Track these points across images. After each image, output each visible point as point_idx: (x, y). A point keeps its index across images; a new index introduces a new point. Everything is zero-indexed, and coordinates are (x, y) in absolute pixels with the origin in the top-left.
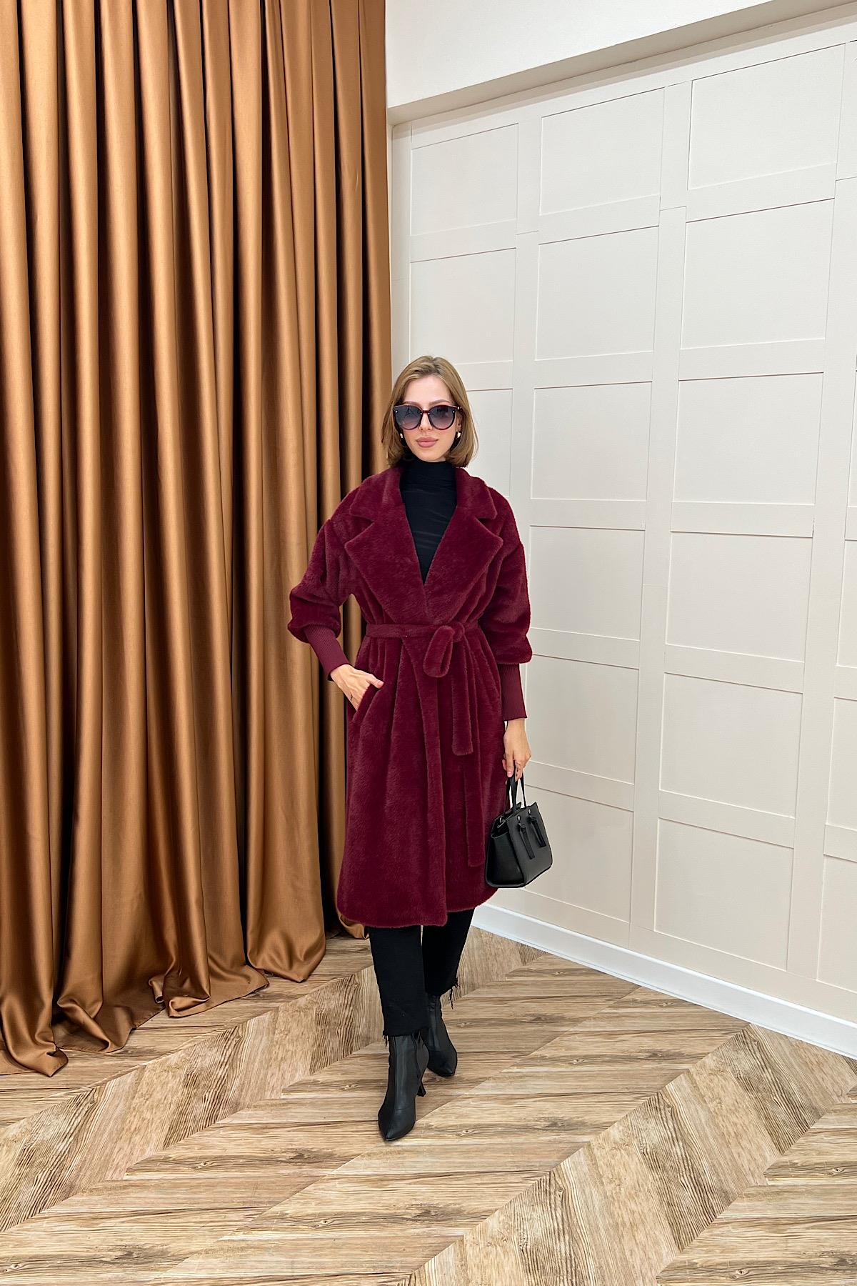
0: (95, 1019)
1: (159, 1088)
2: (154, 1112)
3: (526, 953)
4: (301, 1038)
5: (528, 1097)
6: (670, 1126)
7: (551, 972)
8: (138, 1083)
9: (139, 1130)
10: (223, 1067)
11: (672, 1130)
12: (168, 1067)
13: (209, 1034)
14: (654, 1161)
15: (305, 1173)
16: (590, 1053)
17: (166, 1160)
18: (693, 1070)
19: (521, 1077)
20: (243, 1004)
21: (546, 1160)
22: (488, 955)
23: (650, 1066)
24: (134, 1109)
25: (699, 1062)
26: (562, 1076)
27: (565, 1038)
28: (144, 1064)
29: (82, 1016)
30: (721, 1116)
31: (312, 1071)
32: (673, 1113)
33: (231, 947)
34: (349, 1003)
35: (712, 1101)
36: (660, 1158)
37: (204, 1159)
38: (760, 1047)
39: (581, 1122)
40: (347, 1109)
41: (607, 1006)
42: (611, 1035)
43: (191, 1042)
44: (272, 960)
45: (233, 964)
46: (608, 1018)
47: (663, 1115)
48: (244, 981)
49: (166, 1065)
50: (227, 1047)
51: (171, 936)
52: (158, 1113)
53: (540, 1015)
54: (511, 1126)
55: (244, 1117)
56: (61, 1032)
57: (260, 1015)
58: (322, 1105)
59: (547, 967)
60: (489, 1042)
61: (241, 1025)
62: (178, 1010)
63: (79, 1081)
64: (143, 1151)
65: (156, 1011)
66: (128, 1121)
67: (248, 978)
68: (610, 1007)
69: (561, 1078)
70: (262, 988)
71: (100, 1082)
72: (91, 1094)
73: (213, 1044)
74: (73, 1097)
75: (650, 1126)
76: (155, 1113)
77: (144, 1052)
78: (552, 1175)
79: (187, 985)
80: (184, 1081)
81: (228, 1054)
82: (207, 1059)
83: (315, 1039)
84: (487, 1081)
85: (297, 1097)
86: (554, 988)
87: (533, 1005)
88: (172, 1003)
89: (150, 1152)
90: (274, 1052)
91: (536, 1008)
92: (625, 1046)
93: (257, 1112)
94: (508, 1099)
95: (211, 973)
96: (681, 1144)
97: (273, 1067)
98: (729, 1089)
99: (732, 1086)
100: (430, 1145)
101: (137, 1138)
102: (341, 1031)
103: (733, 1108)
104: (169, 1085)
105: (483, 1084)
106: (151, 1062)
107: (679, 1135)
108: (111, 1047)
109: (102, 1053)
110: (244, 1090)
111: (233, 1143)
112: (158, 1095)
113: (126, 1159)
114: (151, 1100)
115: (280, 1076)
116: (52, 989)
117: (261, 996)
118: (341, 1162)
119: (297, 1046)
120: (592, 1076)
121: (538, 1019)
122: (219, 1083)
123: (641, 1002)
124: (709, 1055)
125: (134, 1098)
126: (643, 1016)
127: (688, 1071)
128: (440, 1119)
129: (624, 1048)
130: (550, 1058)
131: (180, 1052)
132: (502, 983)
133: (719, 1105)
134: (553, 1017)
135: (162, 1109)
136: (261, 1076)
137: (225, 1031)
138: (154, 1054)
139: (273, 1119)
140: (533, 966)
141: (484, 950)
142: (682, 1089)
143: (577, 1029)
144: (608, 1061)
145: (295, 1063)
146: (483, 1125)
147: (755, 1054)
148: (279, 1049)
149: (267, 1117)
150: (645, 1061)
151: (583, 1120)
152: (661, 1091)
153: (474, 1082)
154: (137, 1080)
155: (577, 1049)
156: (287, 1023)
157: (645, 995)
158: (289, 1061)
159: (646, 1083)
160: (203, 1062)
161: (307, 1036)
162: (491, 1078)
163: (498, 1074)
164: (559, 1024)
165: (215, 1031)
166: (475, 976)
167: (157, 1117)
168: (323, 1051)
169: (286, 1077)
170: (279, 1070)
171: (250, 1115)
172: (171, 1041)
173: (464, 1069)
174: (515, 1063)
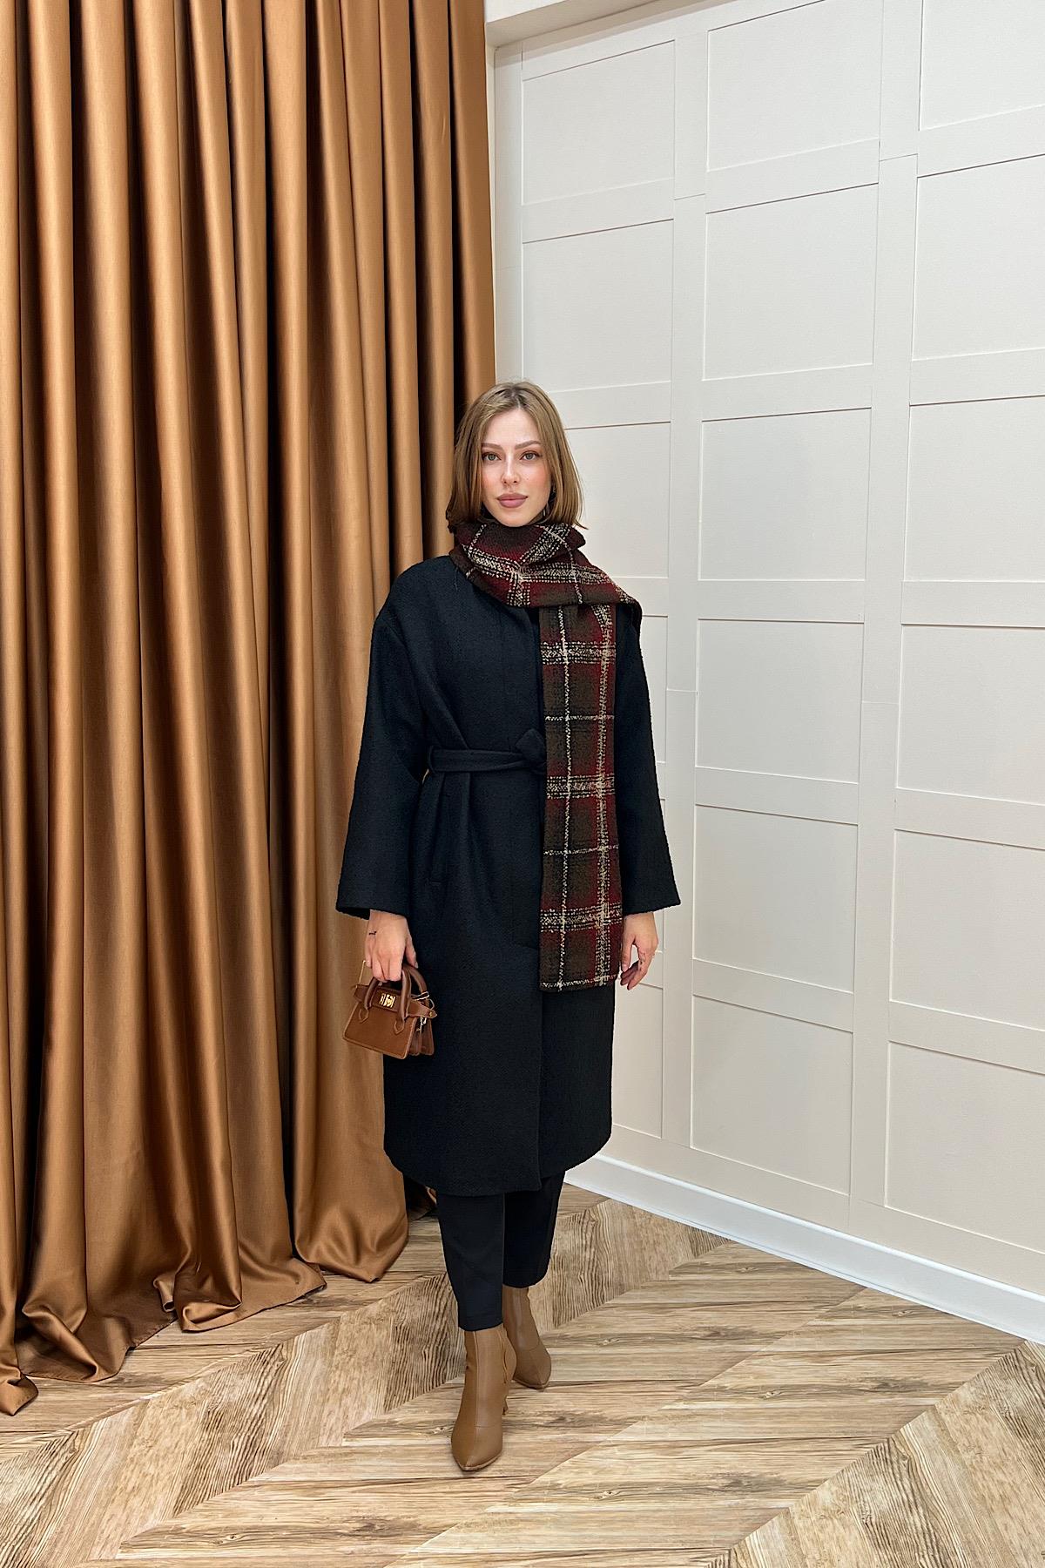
0: (76, 1334)
1: (168, 1431)
2: (160, 1465)
3: (699, 1241)
4: (372, 1361)
5: (699, 1444)
6: (905, 1486)
7: (735, 1268)
8: (137, 1424)
9: (139, 1489)
10: (259, 1402)
11: (909, 1491)
12: (180, 1401)
13: (239, 1355)
14: (881, 1535)
15: (377, 1551)
16: (791, 1382)
17: (177, 1532)
18: (940, 1407)
19: (689, 1416)
20: (290, 1313)
21: (724, 1533)
22: (644, 1244)
23: (879, 1401)
25: (950, 1395)
27: (755, 1362)
28: (146, 1398)
29: (58, 1329)
30: (981, 1471)
31: (388, 1407)
32: (911, 1469)
33: (271, 1234)
34: (442, 1311)
35: (968, 1450)
36: (891, 1532)
37: (232, 1531)
38: (1039, 1374)
39: (775, 1479)
40: (437, 1461)
41: (817, 1315)
42: (822, 1356)
43: (211, 1367)
44: (331, 1251)
45: (274, 1257)
46: (818, 1332)
47: (896, 1470)
48: (290, 1278)
49: (178, 1399)
50: (265, 1374)
51: (184, 1214)
52: (166, 1467)
53: (719, 1328)
54: (675, 1486)
55: (290, 1471)
56: (28, 1352)
57: (313, 1328)
58: (401, 1455)
59: (729, 1260)
60: (644, 1367)
61: (285, 1343)
62: (196, 1322)
63: (53, 1421)
64: (144, 1519)
65: (164, 1323)
66: (123, 1477)
67: (296, 1276)
68: (821, 1317)
69: (750, 1417)
70: (316, 1290)
71: (83, 1422)
72: (72, 1438)
73: (244, 1369)
74: (45, 1442)
75: (876, 1486)
76: (162, 1466)
77: (147, 1381)
78: (733, 1554)
79: (209, 1285)
80: (203, 1422)
81: (266, 1383)
82: (236, 1391)
83: (392, 1363)
84: (640, 1422)
85: (367, 1444)
86: (739, 1291)
87: (709, 1314)
88: (187, 1311)
89: (153, 1522)
90: (332, 1381)
91: (712, 1319)
92: (841, 1373)
93: (309, 1465)
94: (670, 1447)
95: (243, 1269)
96: (921, 1511)
97: (331, 1401)
98: (994, 1433)
99: (998, 1429)
100: (555, 1513)
101: (135, 1502)
102: (430, 1352)
103: (998, 1461)
104: (183, 1427)
105: (634, 1425)
106: (156, 1395)
107: (919, 1498)
108: (100, 1373)
109: (88, 1382)
110: (289, 1435)
111: (273, 1508)
112: (167, 1440)
113: (120, 1530)
114: (157, 1447)
115: (341, 1414)
116: (16, 1288)
117: (315, 1302)
118: (428, 1535)
119: (365, 1372)
120: (794, 1415)
121: (715, 1334)
122: (254, 1424)
123: (867, 1310)
124: (965, 1385)
125: (131, 1445)
126: (868, 1330)
127: (933, 1408)
128: (572, 1475)
129: (840, 1375)
130: (731, 1389)
131: (199, 1380)
132: (664, 1283)
133: (978, 1456)
134: (737, 1332)
135: (172, 1460)
136: (313, 1415)
137: (262, 1350)
138: (162, 1384)
139: (331, 1475)
140: (708, 1260)
141: (638, 1236)
142: (924, 1433)
143: (771, 1348)
144: (817, 1394)
145: (363, 1397)
146: (633, 1483)
147: (1032, 1383)
148: (340, 1376)
149: (322, 1472)
150: (870, 1393)
151: (779, 1477)
152: (893, 1436)
153: (621, 1423)
154: (137, 1420)
155: (770, 1376)
156: (351, 1339)
157: (872, 1300)
158: (354, 1392)
159: (872, 1425)
160: (231, 1395)
161: (380, 1359)
162: (646, 1418)
163: (656, 1413)
164: (745, 1341)
165: (248, 1351)
166: (624, 1273)
167: (165, 1473)
168: (403, 1379)
169: (349, 1416)
170: (340, 1406)
171: (298, 1468)
172: (185, 1365)
173: (607, 1406)
174: (682, 1397)
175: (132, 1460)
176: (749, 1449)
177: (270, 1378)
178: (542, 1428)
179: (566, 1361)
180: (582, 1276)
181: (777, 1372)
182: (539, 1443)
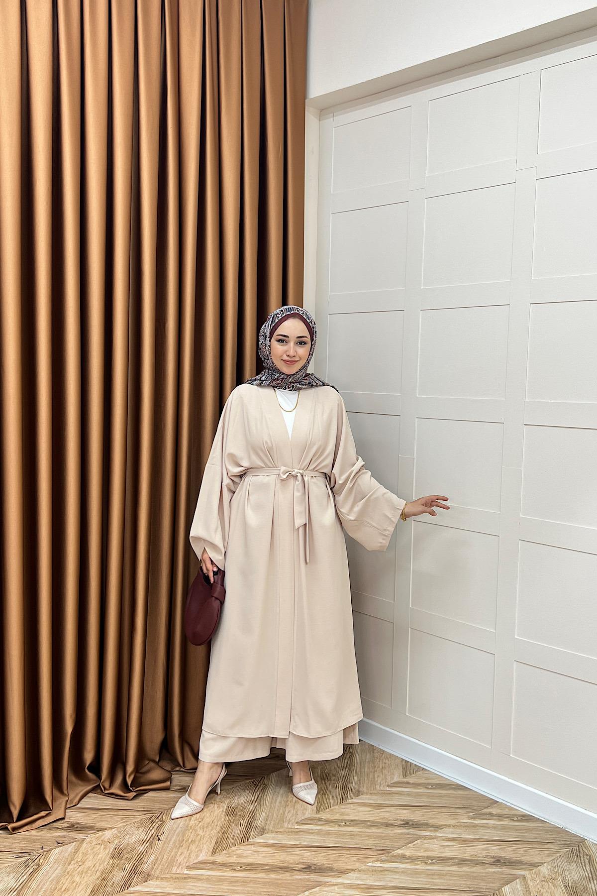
1: (91, 857)
2: (83, 876)
3: (408, 768)
4: (211, 825)
5: (383, 887)
7: (426, 786)
8: (76, 852)
9: (68, 890)
10: (144, 844)
12: (102, 841)
13: (140, 816)
16: (445, 855)
18: (528, 876)
19: (381, 871)
22: (376, 768)
23: (493, 870)
24: (68, 873)
25: (536, 870)
26: (416, 873)
27: (426, 841)
28: (84, 837)
31: (214, 852)
34: (255, 799)
38: (591, 861)
40: (235, 886)
41: (466, 817)
42: (465, 841)
43: (122, 823)
46: (465, 826)
49: (101, 839)
50: (151, 828)
52: (85, 878)
53: (409, 820)
55: (151, 886)
58: (215, 881)
59: (423, 781)
60: (362, 840)
61: (165, 811)
63: (31, 848)
66: (61, 882)
68: (469, 818)
69: (416, 874)
72: (39, 858)
73: (141, 824)
74: (24, 859)
76: (84, 878)
77: (87, 827)
80: (111, 853)
81: (150, 834)
82: (133, 837)
83: (222, 828)
84: (353, 872)
85: (197, 873)
86: (425, 800)
87: (405, 812)
90: (187, 835)
91: (406, 814)
92: (474, 852)
93: (163, 883)
94: (367, 888)
97: (183, 847)
99: (560, 892)
102: (244, 822)
104: (100, 856)
105: (349, 874)
106: (89, 836)
110: (156, 865)
112: (89, 863)
114: (83, 866)
115: (187, 855)
119: (206, 831)
120: (441, 875)
121: (406, 824)
122: (138, 857)
123: (497, 815)
124: (545, 864)
125: (70, 864)
126: (495, 827)
127: (524, 877)
129: (474, 853)
130: (409, 857)
131: (114, 830)
132: (383, 792)
134: (419, 823)
135: (89, 875)
136: (173, 854)
137: (152, 815)
138: (95, 830)
139: (174, 889)
140: (411, 780)
141: (374, 763)
142: (515, 891)
143: (437, 834)
144: (458, 863)
145: (201, 846)
147: (585, 867)
148: (191, 832)
149: (169, 887)
150: (489, 865)
152: (497, 892)
153: (342, 872)
154: (76, 850)
155: (432, 851)
157: (501, 809)
158: (197, 843)
159: (485, 884)
160: (130, 840)
161: (216, 824)
162: (357, 870)
163: (363, 867)
164: (423, 829)
165: (145, 814)
166: (361, 784)
167: (84, 881)
168: (225, 838)
169: (192, 856)
170: (188, 850)
171: (157, 884)
172: (109, 820)
173: (337, 861)
174: (379, 859)
176: (412, 893)
177: (153, 831)
178: (297, 872)
179: (319, 833)
180: (338, 785)
181: (437, 849)
182: (293, 880)
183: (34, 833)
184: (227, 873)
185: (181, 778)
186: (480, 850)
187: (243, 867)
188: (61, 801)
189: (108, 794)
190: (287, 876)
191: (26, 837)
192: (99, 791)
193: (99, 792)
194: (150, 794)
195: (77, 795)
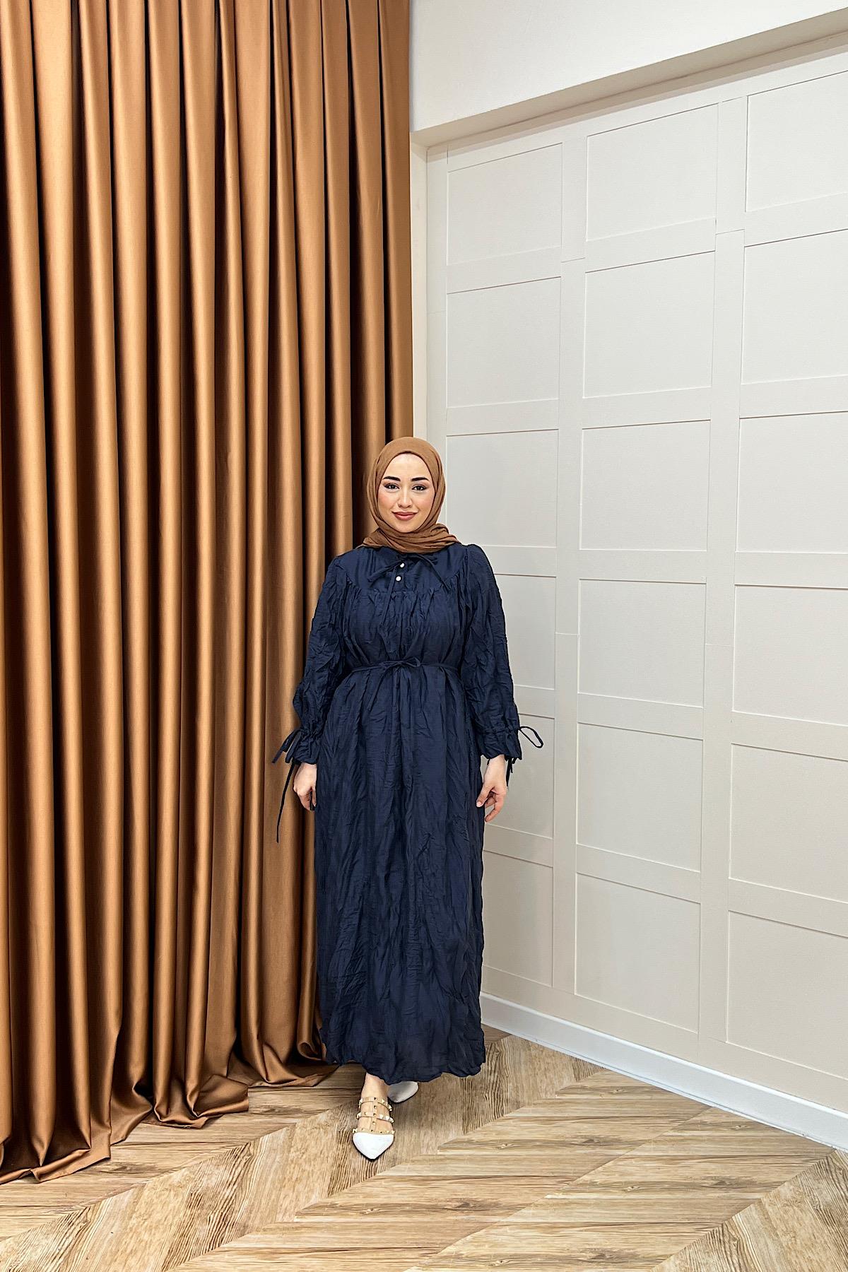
1: (159, 1207)
2: (153, 1232)
3: (580, 1068)
4: (320, 1157)
5: (573, 1226)
6: (735, 1261)
7: (609, 1090)
8: (136, 1202)
9: (136, 1251)
10: (231, 1187)
11: (736, 1264)
13: (216, 1150)
16: (648, 1179)
18: (765, 1200)
19: (566, 1204)
22: (537, 1070)
23: (717, 1195)
25: (773, 1192)
26: (614, 1204)
27: (620, 1163)
28: (143, 1182)
30: (795, 1251)
31: (331, 1192)
32: (740, 1248)
35: (785, 1234)
38: (845, 1176)
39: (631, 1254)
40: (368, 1234)
41: (670, 1128)
42: (673, 1160)
43: (194, 1160)
46: (671, 1141)
47: (727, 1249)
49: (169, 1183)
50: (236, 1165)
52: (157, 1235)
53: (593, 1137)
54: (553, 1257)
55: (252, 1240)
57: (275, 1131)
58: (339, 1230)
59: (603, 1084)
60: (532, 1165)
61: (252, 1142)
63: (72, 1199)
66: (124, 1243)
68: (674, 1129)
69: (613, 1206)
71: (95, 1200)
72: (85, 1212)
73: (220, 1161)
74: (64, 1215)
75: (711, 1261)
76: (154, 1234)
77: (145, 1169)
80: (186, 1201)
81: (237, 1172)
82: (213, 1179)
83: (335, 1160)
84: (527, 1207)
85: (312, 1220)
86: (610, 1108)
87: (586, 1126)
90: (288, 1172)
91: (588, 1129)
92: (687, 1172)
93: (268, 1236)
94: (550, 1227)
97: (286, 1188)
98: (806, 1222)
99: (810, 1218)
101: (132, 1261)
103: (809, 1243)
104: (171, 1206)
105: (523, 1211)
106: (151, 1180)
110: (253, 1212)
112: (159, 1215)
114: (149, 1220)
115: (294, 1197)
117: (277, 1111)
119: (314, 1165)
120: (648, 1205)
121: (590, 1141)
122: (226, 1204)
123: (711, 1124)
124: (786, 1183)
125: (131, 1217)
126: (711, 1140)
127: (760, 1201)
128: (473, 1248)
129: (687, 1174)
130: (600, 1184)
131: (184, 1170)
132: (551, 1101)
133: (793, 1239)
134: (608, 1139)
135: (162, 1230)
136: (273, 1197)
137: (234, 1148)
138: (156, 1171)
139: (284, 1244)
140: (587, 1083)
141: (533, 1064)
142: (752, 1221)
143: (634, 1153)
144: (668, 1189)
145: (311, 1185)
146: (519, 1255)
147: (839, 1183)
148: (294, 1168)
149: (278, 1241)
150: (710, 1189)
151: (634, 1252)
152: (726, 1222)
153: (513, 1209)
154: (136, 1199)
155: (631, 1174)
156: (304, 1140)
157: (717, 1116)
158: (304, 1181)
159: (710, 1214)
160: (209, 1181)
161: (326, 1155)
162: (532, 1205)
163: (541, 1201)
164: (614, 1147)
165: (223, 1147)
166: (520, 1092)
167: (156, 1239)
168: (343, 1172)
169: (301, 1199)
170: (294, 1191)
171: (259, 1238)
172: (175, 1157)
173: (504, 1195)
174: (561, 1189)
175: (131, 1229)
176: (612, 1230)
177: (239, 1169)
178: (450, 1211)
179: (471, 1159)
180: (487, 1095)
181: (637, 1171)
182: (447, 1222)
183: (71, 1180)
184: (353, 1218)
185: (265, 1097)
186: (696, 1170)
187: (375, 1209)
188: (101, 1135)
189: (168, 1122)
190: (438, 1217)
191: (62, 1185)
192: (153, 1119)
193: (154, 1122)
194: (225, 1120)
195: (123, 1126)
